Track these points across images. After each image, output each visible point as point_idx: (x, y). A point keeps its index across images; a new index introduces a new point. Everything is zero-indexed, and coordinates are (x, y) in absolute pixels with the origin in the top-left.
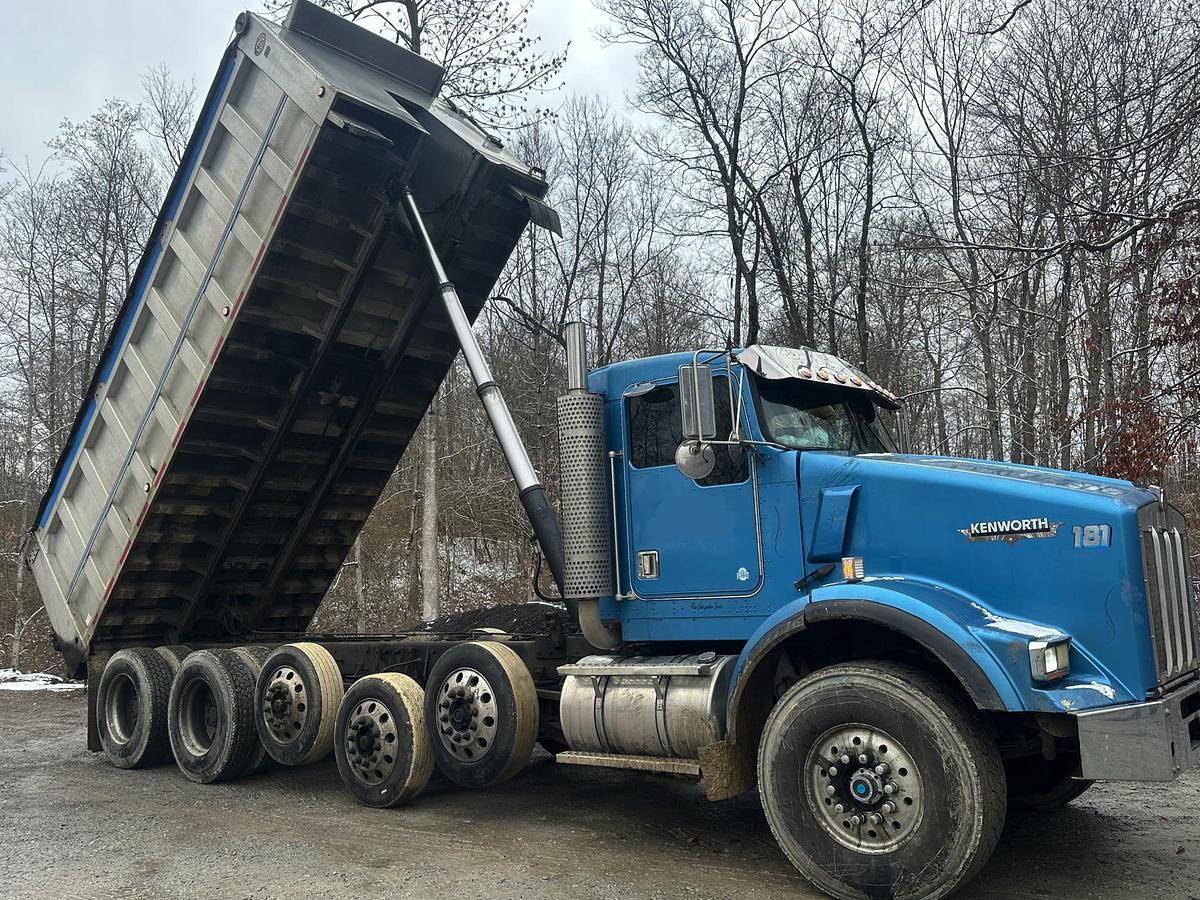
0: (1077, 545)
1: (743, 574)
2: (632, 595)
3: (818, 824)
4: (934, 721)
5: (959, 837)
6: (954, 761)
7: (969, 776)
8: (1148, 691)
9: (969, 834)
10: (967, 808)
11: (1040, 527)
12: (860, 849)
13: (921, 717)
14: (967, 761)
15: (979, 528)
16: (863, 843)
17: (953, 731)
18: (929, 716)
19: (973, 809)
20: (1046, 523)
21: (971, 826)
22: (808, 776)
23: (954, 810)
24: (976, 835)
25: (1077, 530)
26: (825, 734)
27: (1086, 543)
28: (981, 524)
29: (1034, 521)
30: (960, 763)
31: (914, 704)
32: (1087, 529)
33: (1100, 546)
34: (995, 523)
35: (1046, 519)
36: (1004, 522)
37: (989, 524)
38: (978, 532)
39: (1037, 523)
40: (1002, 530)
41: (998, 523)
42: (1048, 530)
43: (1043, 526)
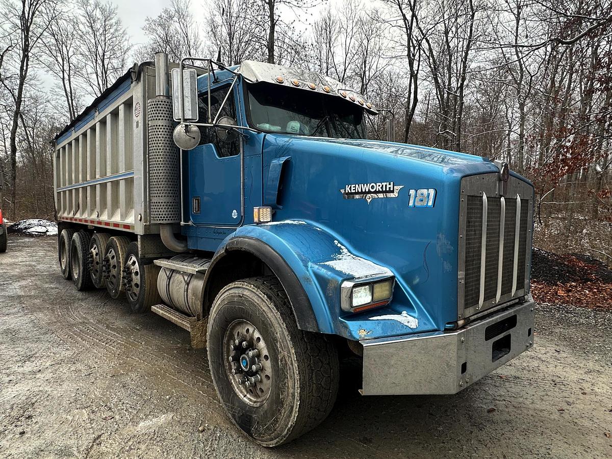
0: (411, 204)
1: (235, 214)
2: (190, 223)
3: (227, 377)
4: (278, 330)
5: (284, 412)
6: (285, 360)
7: (294, 373)
8: (448, 324)
9: (291, 412)
10: (290, 395)
11: (388, 189)
12: (245, 398)
13: (272, 325)
14: (293, 362)
15: (350, 188)
16: (248, 396)
17: (288, 338)
18: (276, 325)
19: (293, 395)
20: (392, 186)
21: (292, 407)
22: (226, 346)
23: (282, 394)
24: (295, 414)
25: (412, 192)
26: (233, 323)
27: (418, 203)
28: (352, 186)
29: (384, 184)
30: (289, 363)
31: (270, 315)
32: (420, 191)
33: (427, 207)
34: (360, 185)
35: (392, 183)
36: (365, 185)
37: (357, 185)
38: (350, 192)
39: (386, 185)
40: (364, 191)
41: (362, 185)
42: (393, 192)
43: (390, 188)
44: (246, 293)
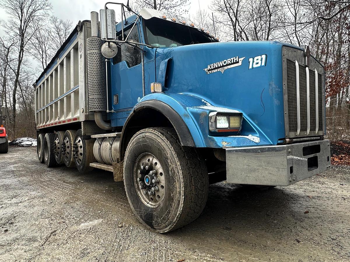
0: (251, 67)
2: (113, 111)
3: (136, 193)
4: (169, 152)
5: (174, 205)
6: (174, 170)
7: (180, 178)
8: (279, 140)
9: (179, 205)
10: (178, 193)
11: (235, 61)
12: (148, 205)
13: (164, 150)
14: (179, 170)
16: (150, 203)
17: (175, 156)
18: (167, 149)
19: (180, 193)
20: (237, 59)
21: (179, 201)
22: (135, 173)
23: (172, 193)
24: (181, 206)
25: (251, 60)
26: (140, 157)
27: (255, 66)
28: (212, 65)
29: (232, 59)
30: (176, 172)
31: (163, 144)
32: (256, 58)
33: (261, 66)
34: (217, 63)
35: (237, 57)
36: (220, 62)
37: (215, 64)
38: (210, 69)
39: (234, 59)
40: (219, 66)
41: (218, 63)
42: (238, 62)
43: (236, 60)
44: (147, 134)
